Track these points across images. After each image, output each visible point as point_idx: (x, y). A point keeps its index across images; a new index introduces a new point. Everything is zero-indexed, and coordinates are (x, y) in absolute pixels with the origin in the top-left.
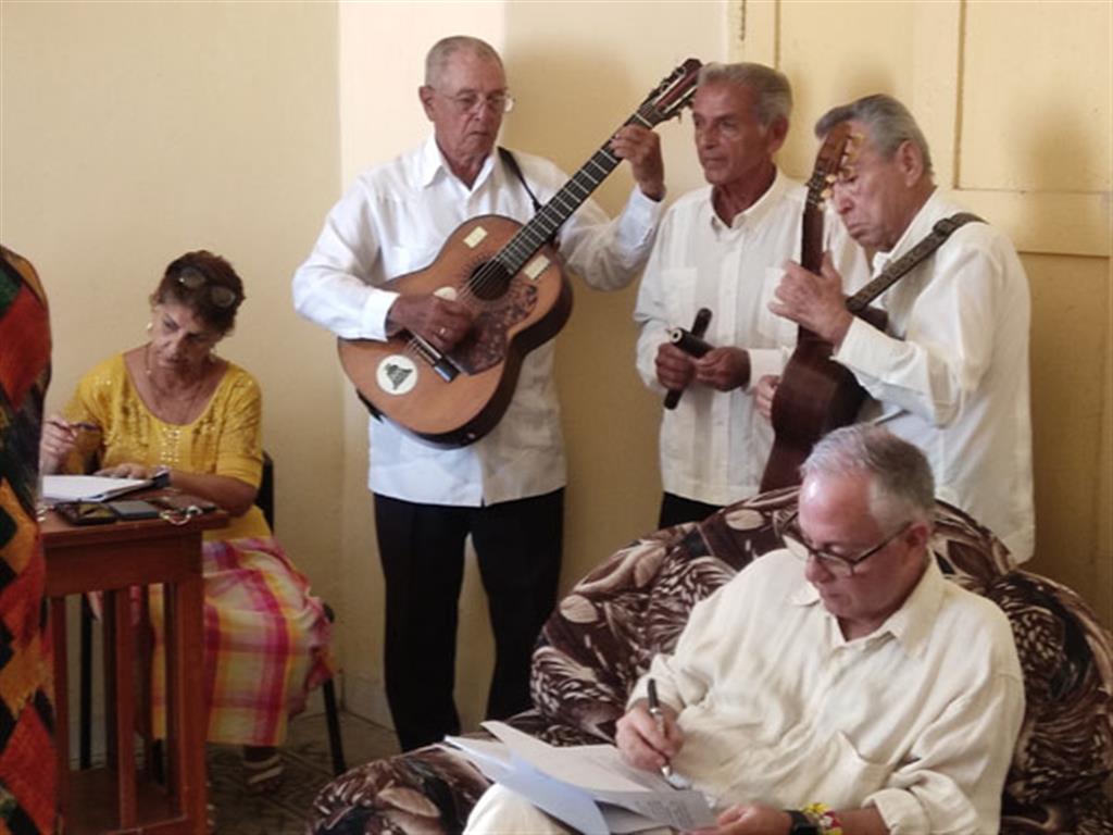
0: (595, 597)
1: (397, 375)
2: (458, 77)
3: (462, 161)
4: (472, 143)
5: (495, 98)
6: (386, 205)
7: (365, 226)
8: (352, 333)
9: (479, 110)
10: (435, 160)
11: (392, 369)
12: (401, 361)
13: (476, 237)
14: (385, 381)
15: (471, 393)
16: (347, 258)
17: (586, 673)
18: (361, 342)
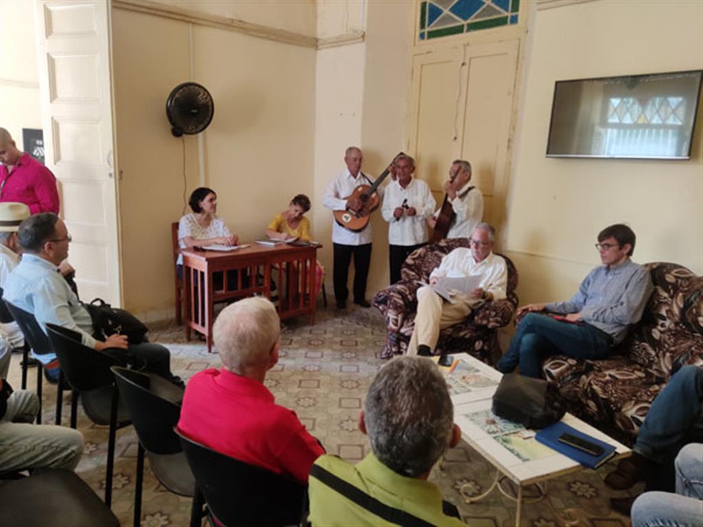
0: (414, 259)
1: (347, 218)
2: (353, 155)
3: (353, 173)
4: (356, 169)
5: (361, 160)
6: (339, 182)
7: (336, 187)
8: (337, 209)
9: (358, 162)
10: (348, 173)
11: (345, 217)
12: (347, 215)
13: (360, 189)
14: (344, 219)
15: (361, 222)
16: (333, 194)
17: (413, 273)
18: (339, 211)
